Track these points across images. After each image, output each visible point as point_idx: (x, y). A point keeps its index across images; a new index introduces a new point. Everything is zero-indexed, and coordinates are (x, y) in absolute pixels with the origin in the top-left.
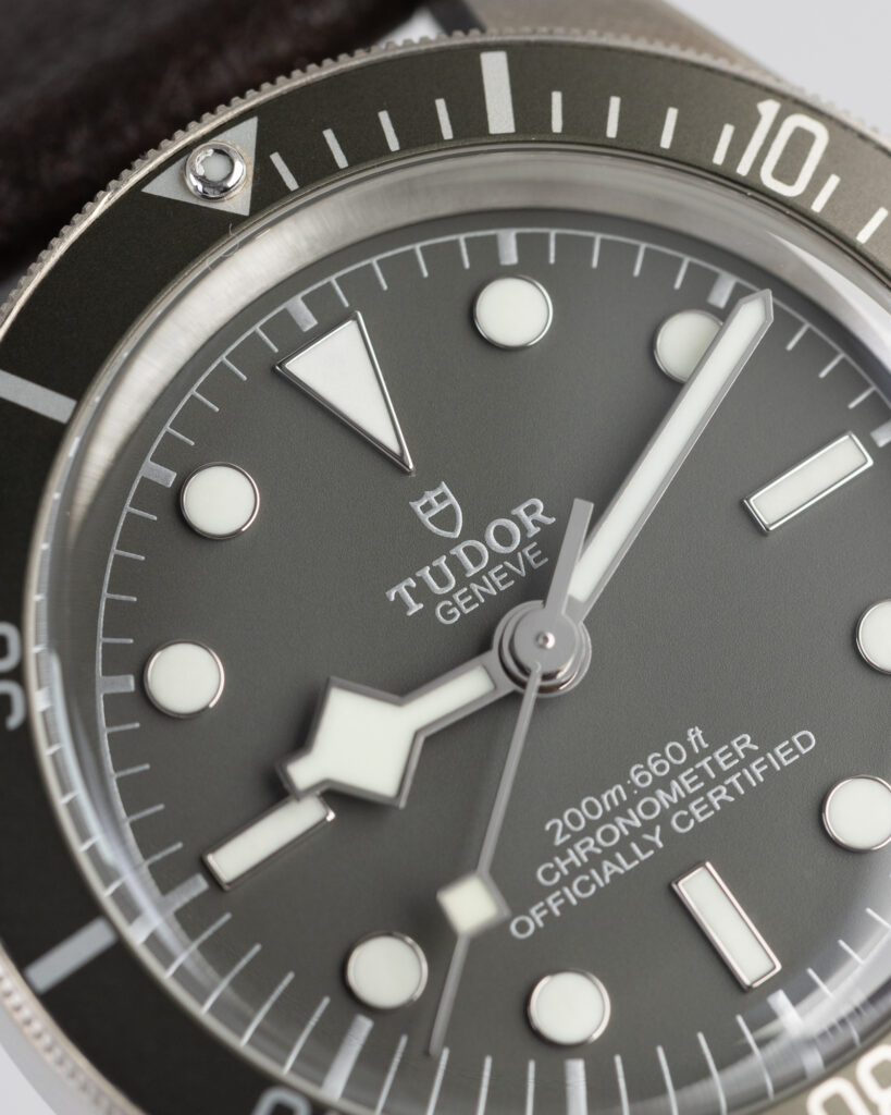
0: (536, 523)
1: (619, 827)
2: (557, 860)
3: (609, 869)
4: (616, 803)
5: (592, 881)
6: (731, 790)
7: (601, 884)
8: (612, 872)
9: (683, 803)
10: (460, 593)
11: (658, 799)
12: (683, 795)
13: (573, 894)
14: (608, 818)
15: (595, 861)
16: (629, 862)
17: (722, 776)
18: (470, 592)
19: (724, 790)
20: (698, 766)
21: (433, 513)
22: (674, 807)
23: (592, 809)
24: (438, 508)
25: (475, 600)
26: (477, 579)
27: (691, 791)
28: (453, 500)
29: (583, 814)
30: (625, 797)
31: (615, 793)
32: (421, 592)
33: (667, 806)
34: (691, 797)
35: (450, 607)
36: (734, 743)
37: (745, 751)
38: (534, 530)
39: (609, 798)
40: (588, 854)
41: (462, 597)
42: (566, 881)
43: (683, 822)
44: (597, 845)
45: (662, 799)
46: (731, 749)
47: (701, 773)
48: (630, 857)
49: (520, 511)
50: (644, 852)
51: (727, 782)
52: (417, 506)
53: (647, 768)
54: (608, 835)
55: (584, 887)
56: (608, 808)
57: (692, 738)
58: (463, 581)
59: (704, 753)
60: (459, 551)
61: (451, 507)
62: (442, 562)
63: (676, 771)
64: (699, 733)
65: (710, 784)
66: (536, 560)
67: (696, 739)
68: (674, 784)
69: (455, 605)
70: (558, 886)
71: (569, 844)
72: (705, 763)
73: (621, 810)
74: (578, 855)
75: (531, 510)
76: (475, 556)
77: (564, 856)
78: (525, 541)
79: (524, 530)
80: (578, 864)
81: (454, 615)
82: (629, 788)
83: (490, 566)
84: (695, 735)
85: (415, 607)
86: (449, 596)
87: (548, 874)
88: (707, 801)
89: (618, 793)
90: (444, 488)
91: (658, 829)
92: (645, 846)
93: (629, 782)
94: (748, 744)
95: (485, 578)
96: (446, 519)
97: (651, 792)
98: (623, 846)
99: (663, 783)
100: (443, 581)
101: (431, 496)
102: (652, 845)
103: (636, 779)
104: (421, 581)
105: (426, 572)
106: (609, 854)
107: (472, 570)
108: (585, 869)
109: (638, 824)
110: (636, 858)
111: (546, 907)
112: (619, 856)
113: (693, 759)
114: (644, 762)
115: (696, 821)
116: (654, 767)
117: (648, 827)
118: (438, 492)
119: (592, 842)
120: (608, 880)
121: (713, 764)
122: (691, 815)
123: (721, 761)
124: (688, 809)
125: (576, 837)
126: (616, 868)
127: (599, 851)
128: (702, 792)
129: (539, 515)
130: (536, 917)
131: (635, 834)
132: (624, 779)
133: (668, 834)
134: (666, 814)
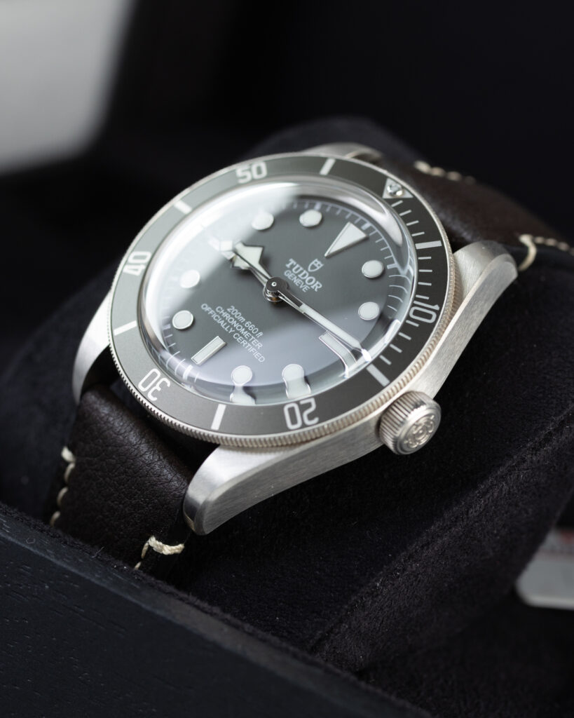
0: (315, 287)
1: (234, 322)
2: (223, 310)
3: (222, 322)
4: (240, 320)
7: (218, 321)
9: (241, 335)
10: (294, 275)
12: (244, 335)
13: (214, 316)
14: (236, 319)
15: (224, 319)
17: (250, 342)
18: (294, 277)
19: (246, 343)
23: (238, 315)
24: (316, 265)
25: (292, 278)
26: (298, 277)
28: (318, 268)
29: (236, 314)
30: (242, 322)
32: (292, 266)
33: (240, 332)
34: (243, 337)
36: (259, 343)
37: (258, 346)
38: (313, 287)
39: (241, 318)
40: (225, 317)
41: (292, 275)
42: (218, 313)
43: (236, 336)
44: (228, 318)
45: (242, 330)
47: (251, 337)
48: (225, 326)
49: (317, 283)
50: (227, 329)
51: (248, 344)
53: (250, 325)
54: (231, 320)
55: (217, 318)
56: (238, 319)
57: (260, 333)
58: (297, 275)
59: (256, 337)
60: (305, 272)
62: (301, 269)
63: (250, 332)
64: (262, 335)
65: (248, 340)
66: (305, 290)
67: (260, 335)
68: (246, 332)
69: (290, 274)
70: (216, 312)
71: (228, 312)
72: (253, 338)
73: (238, 321)
74: (225, 315)
75: (318, 285)
76: (305, 275)
77: (224, 312)
78: (310, 286)
79: (313, 285)
80: (223, 315)
81: (287, 274)
82: (244, 322)
83: (301, 279)
85: (288, 266)
86: (292, 272)
87: (219, 309)
88: (243, 340)
89: (243, 320)
90: (322, 265)
91: (234, 331)
92: (229, 329)
93: (246, 322)
95: (298, 279)
96: (313, 267)
97: (244, 327)
98: (228, 324)
99: (246, 329)
100: (296, 270)
101: (319, 262)
102: (229, 331)
104: (295, 266)
105: (298, 266)
106: (226, 321)
107: (300, 276)
108: (221, 317)
109: (235, 326)
110: (225, 328)
111: (210, 311)
112: (226, 323)
113: (254, 335)
114: (252, 324)
117: (234, 328)
118: (320, 264)
120: (219, 323)
122: (238, 338)
123: (254, 341)
125: (230, 313)
128: (245, 339)
129: (317, 287)
130: (207, 309)
131: (232, 326)
132: (247, 320)
133: (233, 333)
134: (238, 332)
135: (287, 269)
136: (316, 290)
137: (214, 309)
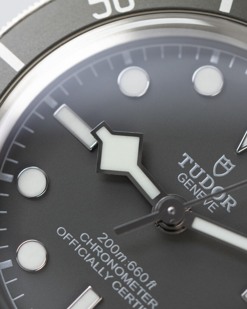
0: (226, 205)
1: (110, 261)
2: (91, 239)
3: (92, 261)
4: (119, 258)
5: (86, 255)
6: (134, 302)
7: (85, 259)
8: (91, 262)
9: (124, 284)
10: (192, 181)
11: (124, 274)
12: (128, 283)
13: (79, 249)
14: (112, 256)
15: (93, 254)
16: (96, 268)
17: (139, 297)
18: (193, 185)
19: (133, 299)
20: (141, 287)
21: (222, 163)
22: (122, 281)
23: (115, 249)
24: (224, 165)
25: (190, 188)
26: (199, 187)
27: (130, 286)
28: (229, 170)
29: (112, 246)
30: (122, 261)
31: (123, 257)
32: (188, 166)
33: (122, 278)
34: (127, 287)
35: (185, 179)
36: (153, 300)
37: (151, 305)
38: (223, 204)
39: (121, 255)
40: (96, 251)
41: (190, 182)
42: (83, 245)
43: (117, 286)
44: (100, 254)
45: (124, 275)
46: (150, 299)
47: (139, 289)
48: (98, 268)
49: (229, 197)
50: (101, 273)
51: (137, 300)
52: (223, 157)
53: (136, 268)
54: (105, 257)
55: (82, 252)
56: (116, 256)
57: (151, 282)
58: (197, 181)
59: (146, 289)
60: (208, 177)
61: (226, 171)
62: (202, 171)
63: (137, 279)
64: (155, 285)
65: (134, 294)
66: (211, 208)
67: (151, 285)
68: (131, 279)
69: (186, 180)
70: (80, 242)
71: (99, 243)
72: (142, 290)
73: (116, 261)
74: (95, 247)
75: (231, 202)
76: (208, 183)
77: (93, 242)
78: (218, 202)
79: (223, 201)
80: (91, 248)
81: (182, 180)
82: (126, 262)
83: (204, 190)
84: (153, 284)
85: (182, 164)
86: (189, 177)
87: (85, 237)
88: (127, 293)
89: (123, 258)
90: (233, 166)
91: (112, 276)
92: (104, 273)
93: (129, 262)
94: (153, 305)
95: (200, 189)
96: (220, 169)
97: (126, 271)
98: (102, 264)
99: (131, 274)
100: (195, 173)
101: (228, 161)
102: (105, 276)
103: (130, 264)
104: (193, 165)
105: (196, 166)
106: (98, 259)
107: (201, 183)
108: (90, 251)
109: (112, 268)
110: (98, 271)
111: (72, 239)
112: (98, 263)
113: (143, 285)
114: (138, 266)
115: (118, 291)
116: (136, 270)
117: (112, 272)
118: (231, 164)
119: (101, 251)
120: (87, 261)
121: (143, 293)
122: (120, 288)
123: (144, 296)
124: (122, 286)
125: (102, 245)
126: (92, 263)
127: (98, 255)
128: (130, 291)
129: (229, 205)
130: (66, 236)
131: (108, 268)
132: (129, 259)
133: (110, 281)
134: (118, 279)
135: (181, 170)
136: (228, 209)
137: (77, 237)
